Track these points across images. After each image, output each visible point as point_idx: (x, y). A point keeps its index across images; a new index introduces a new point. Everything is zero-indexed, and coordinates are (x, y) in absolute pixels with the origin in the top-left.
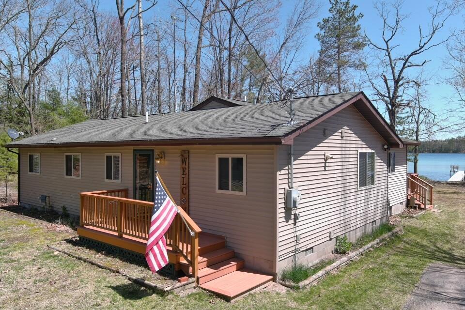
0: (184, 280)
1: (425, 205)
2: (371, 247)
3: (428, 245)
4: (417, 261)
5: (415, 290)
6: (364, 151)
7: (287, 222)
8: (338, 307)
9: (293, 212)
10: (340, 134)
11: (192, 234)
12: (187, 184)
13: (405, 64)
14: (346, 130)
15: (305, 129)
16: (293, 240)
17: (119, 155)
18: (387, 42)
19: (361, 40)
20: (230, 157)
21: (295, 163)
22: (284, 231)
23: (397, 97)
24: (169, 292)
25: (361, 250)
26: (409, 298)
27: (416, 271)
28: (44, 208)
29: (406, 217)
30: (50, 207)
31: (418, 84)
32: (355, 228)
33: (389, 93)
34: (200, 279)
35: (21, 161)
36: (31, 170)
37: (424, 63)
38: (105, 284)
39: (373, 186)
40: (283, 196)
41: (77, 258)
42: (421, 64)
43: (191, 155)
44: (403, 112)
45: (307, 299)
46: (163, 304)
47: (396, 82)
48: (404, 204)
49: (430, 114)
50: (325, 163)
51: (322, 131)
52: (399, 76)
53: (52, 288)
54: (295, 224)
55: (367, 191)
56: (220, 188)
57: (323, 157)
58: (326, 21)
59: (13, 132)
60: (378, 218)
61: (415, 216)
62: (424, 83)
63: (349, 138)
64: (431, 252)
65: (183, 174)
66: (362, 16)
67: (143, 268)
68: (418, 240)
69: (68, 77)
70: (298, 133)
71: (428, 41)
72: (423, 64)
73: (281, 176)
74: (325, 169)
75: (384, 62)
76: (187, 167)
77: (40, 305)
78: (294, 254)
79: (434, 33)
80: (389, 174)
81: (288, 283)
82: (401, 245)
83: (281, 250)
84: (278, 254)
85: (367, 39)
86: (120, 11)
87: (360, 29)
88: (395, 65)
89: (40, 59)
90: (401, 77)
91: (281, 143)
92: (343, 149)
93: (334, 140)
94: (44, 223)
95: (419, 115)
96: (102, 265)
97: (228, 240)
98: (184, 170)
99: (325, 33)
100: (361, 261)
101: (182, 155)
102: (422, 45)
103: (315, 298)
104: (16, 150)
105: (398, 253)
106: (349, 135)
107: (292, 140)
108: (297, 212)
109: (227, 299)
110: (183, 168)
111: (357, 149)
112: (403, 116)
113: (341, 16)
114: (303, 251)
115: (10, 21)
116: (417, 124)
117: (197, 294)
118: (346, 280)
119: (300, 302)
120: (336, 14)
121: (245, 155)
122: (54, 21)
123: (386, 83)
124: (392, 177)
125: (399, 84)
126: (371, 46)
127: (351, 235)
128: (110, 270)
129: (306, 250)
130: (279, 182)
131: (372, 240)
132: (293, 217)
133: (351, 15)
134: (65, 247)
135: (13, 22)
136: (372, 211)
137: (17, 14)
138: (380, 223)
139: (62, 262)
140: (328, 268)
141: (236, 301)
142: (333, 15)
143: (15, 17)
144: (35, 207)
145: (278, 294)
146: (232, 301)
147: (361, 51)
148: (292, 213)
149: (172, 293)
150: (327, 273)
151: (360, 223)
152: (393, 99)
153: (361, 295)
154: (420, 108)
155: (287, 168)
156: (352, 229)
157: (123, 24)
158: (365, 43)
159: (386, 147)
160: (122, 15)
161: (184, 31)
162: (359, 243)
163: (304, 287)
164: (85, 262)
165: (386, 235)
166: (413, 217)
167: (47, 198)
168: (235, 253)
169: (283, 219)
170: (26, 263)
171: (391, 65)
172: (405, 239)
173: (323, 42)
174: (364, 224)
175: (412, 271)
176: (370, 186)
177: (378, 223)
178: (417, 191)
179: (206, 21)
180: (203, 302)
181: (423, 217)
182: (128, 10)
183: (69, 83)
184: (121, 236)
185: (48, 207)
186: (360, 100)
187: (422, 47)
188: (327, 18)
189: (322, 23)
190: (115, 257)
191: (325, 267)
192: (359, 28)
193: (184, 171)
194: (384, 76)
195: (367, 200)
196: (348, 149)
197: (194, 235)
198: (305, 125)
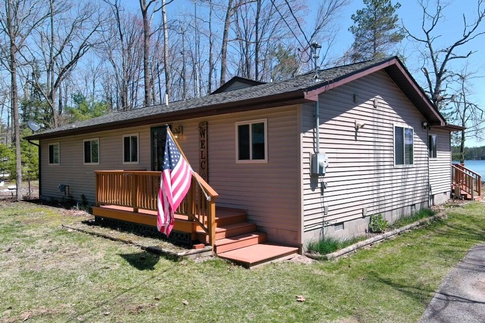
0: (199, 248)
1: (472, 195)
2: (410, 228)
3: (475, 228)
4: (462, 241)
5: (459, 264)
6: (400, 125)
7: (313, 189)
8: (370, 276)
9: (319, 180)
10: (372, 103)
11: (208, 198)
12: (206, 158)
13: (447, 56)
14: (379, 100)
15: (331, 86)
16: (320, 210)
17: (137, 135)
18: (427, 33)
19: (399, 32)
20: (250, 123)
21: (321, 126)
22: (308, 198)
23: (440, 91)
24: (182, 258)
25: (398, 231)
26: (452, 270)
27: (461, 249)
28: (63, 198)
29: (450, 206)
30: (69, 197)
31: (462, 78)
32: (390, 209)
33: (430, 87)
34: (217, 247)
35: (42, 152)
36: (51, 162)
37: (470, 54)
38: (117, 252)
39: (411, 166)
40: (308, 161)
41: (90, 233)
42: (466, 56)
43: (210, 126)
44: (447, 108)
45: (335, 269)
46: (176, 268)
47: (439, 76)
48: (449, 194)
49: (477, 109)
50: (356, 132)
51: (352, 97)
52: (442, 69)
53: (61, 256)
54: (322, 193)
55: (404, 170)
56: (240, 158)
57: (353, 125)
58: (360, 13)
59: (34, 125)
60: (417, 202)
61: (461, 204)
62: (470, 76)
63: (382, 109)
64: (478, 234)
65: (202, 148)
66: (400, 6)
67: (158, 240)
68: (464, 225)
69: (94, 81)
70: (322, 89)
71: (474, 30)
72: (468, 56)
73: (305, 139)
74: (356, 138)
75: (424, 54)
76: (205, 139)
77: (46, 267)
78: (322, 226)
79: (480, 20)
80: (430, 159)
81: (315, 255)
82: (444, 228)
83: (306, 220)
84: (303, 224)
85: (405, 31)
86: (142, 4)
87: (398, 19)
88: (437, 57)
89: (66, 63)
90: (444, 70)
91: (303, 97)
92: (376, 120)
93: (365, 107)
94: (62, 210)
95: (465, 111)
96: (115, 237)
97: (249, 213)
98: (202, 142)
99: (359, 25)
100: (398, 240)
101: (201, 128)
102: (466, 34)
103: (345, 268)
104: (37, 142)
105: (441, 234)
106: (382, 105)
107: (317, 96)
108: (325, 180)
109: (246, 265)
110: (202, 141)
111: (391, 122)
112: (447, 112)
113: (376, 7)
114: (332, 225)
115: (36, 25)
116: (463, 120)
117: (213, 261)
118: (380, 254)
119: (326, 270)
120: (371, 5)
121: (266, 119)
122: (78, 24)
123: (427, 77)
124: (433, 162)
125: (442, 78)
126: (410, 38)
127: (386, 215)
128: (123, 241)
129: (336, 225)
130: (303, 145)
131: (412, 222)
132: (319, 185)
133: (387, 5)
134: (81, 226)
135: (39, 28)
136: (411, 193)
137: (43, 18)
138: (420, 207)
139: (75, 237)
140: (360, 243)
141: (256, 269)
142: (368, 6)
143: (41, 22)
144: (55, 199)
145: (302, 264)
146: (251, 268)
147: (398, 44)
148: (319, 182)
149: (186, 259)
150: (358, 248)
151: (396, 203)
152: (435, 93)
153: (396, 267)
154: (465, 103)
155: (312, 131)
156: (387, 209)
157: (146, 18)
158: (403, 34)
159: (425, 124)
160: (144, 9)
161: (209, 24)
162: (397, 224)
163: (333, 258)
164: (98, 236)
165: (426, 219)
166: (458, 206)
167: (67, 187)
168: (257, 226)
169: (309, 186)
170: (39, 238)
171: (432, 57)
172: (449, 223)
173: (357, 35)
174: (401, 206)
175: (456, 249)
176: (408, 166)
177: (418, 207)
178: (463, 182)
179: (231, 14)
180: (220, 269)
181: (471, 206)
182: (151, 2)
183: (94, 87)
184: (136, 211)
185: (67, 198)
186: (395, 65)
187: (466, 37)
188: (362, 10)
189: (356, 15)
190: (129, 232)
191: (357, 242)
192: (396, 19)
193: (202, 144)
194: (425, 69)
195: (404, 180)
196: (381, 121)
197: (210, 200)
198: (331, 82)
